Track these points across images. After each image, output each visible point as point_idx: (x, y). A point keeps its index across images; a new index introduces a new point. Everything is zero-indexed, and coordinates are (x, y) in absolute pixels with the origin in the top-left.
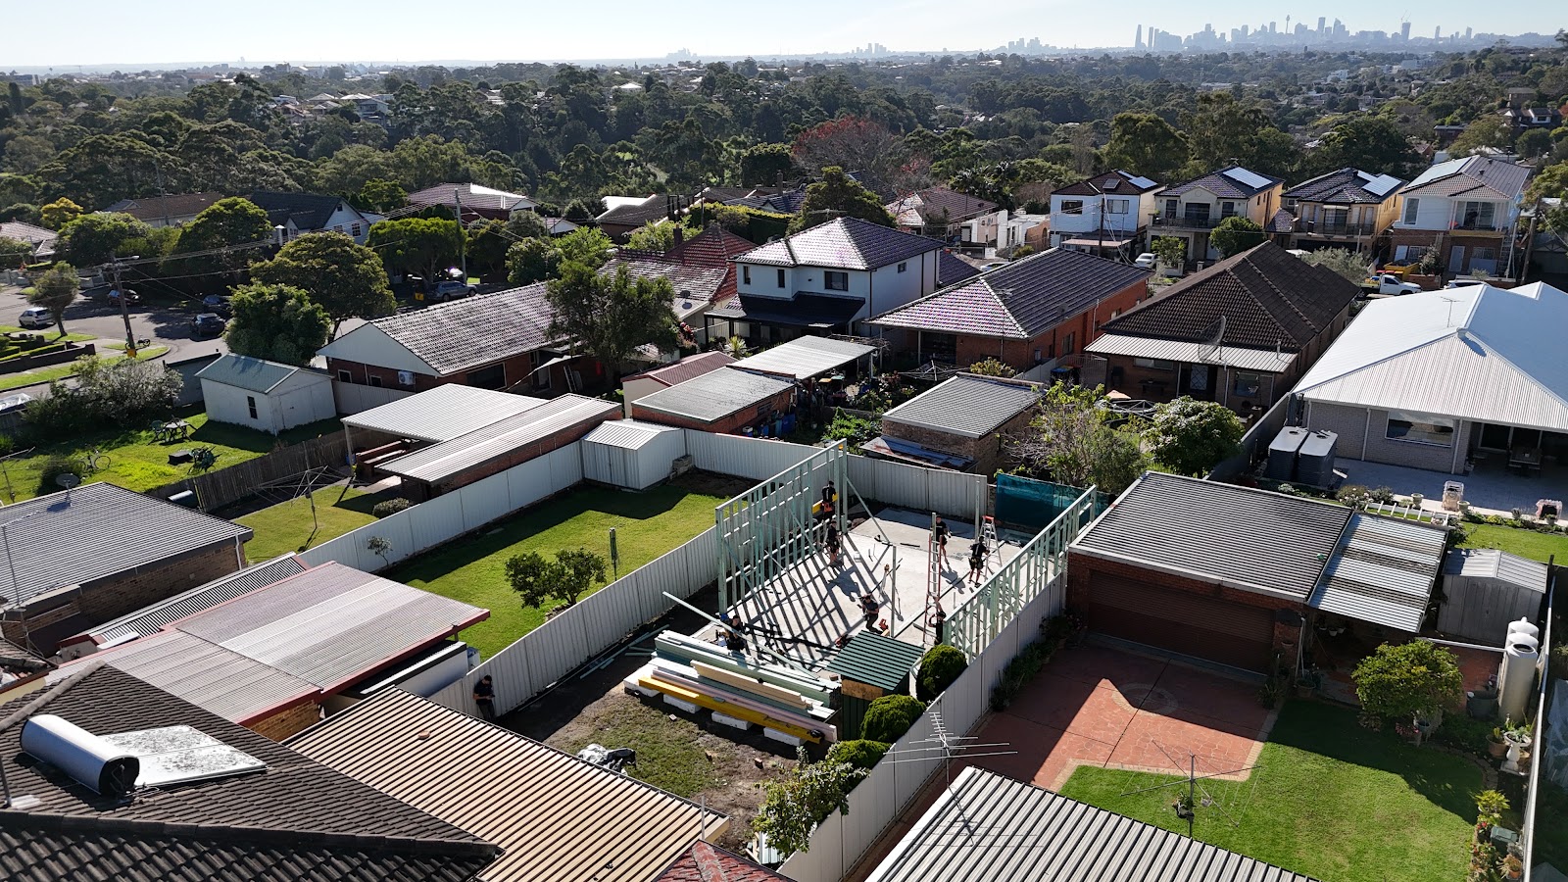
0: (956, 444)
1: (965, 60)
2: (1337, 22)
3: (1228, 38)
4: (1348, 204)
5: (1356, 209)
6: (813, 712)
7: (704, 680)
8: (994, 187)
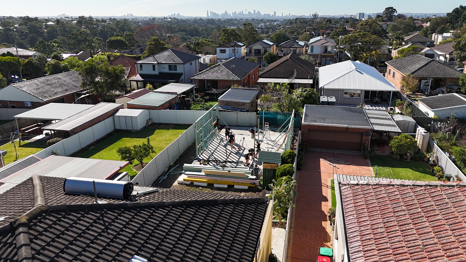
0: (243, 105)
1: (159, 19)
2: (258, 11)
3: (232, 15)
4: (296, 48)
5: (298, 49)
6: (250, 178)
7: (207, 175)
8: (193, 48)
